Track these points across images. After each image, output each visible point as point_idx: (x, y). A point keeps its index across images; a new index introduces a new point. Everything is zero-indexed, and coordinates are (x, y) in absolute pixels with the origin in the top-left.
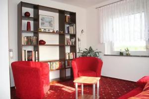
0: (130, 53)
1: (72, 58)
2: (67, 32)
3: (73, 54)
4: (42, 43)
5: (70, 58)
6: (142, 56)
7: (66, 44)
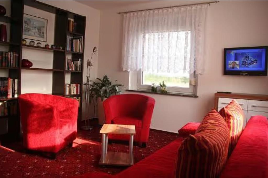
0: (166, 89)
1: (75, 93)
2: (69, 49)
3: (77, 86)
4: (27, 65)
5: (72, 94)
6: (184, 96)
7: (66, 69)
